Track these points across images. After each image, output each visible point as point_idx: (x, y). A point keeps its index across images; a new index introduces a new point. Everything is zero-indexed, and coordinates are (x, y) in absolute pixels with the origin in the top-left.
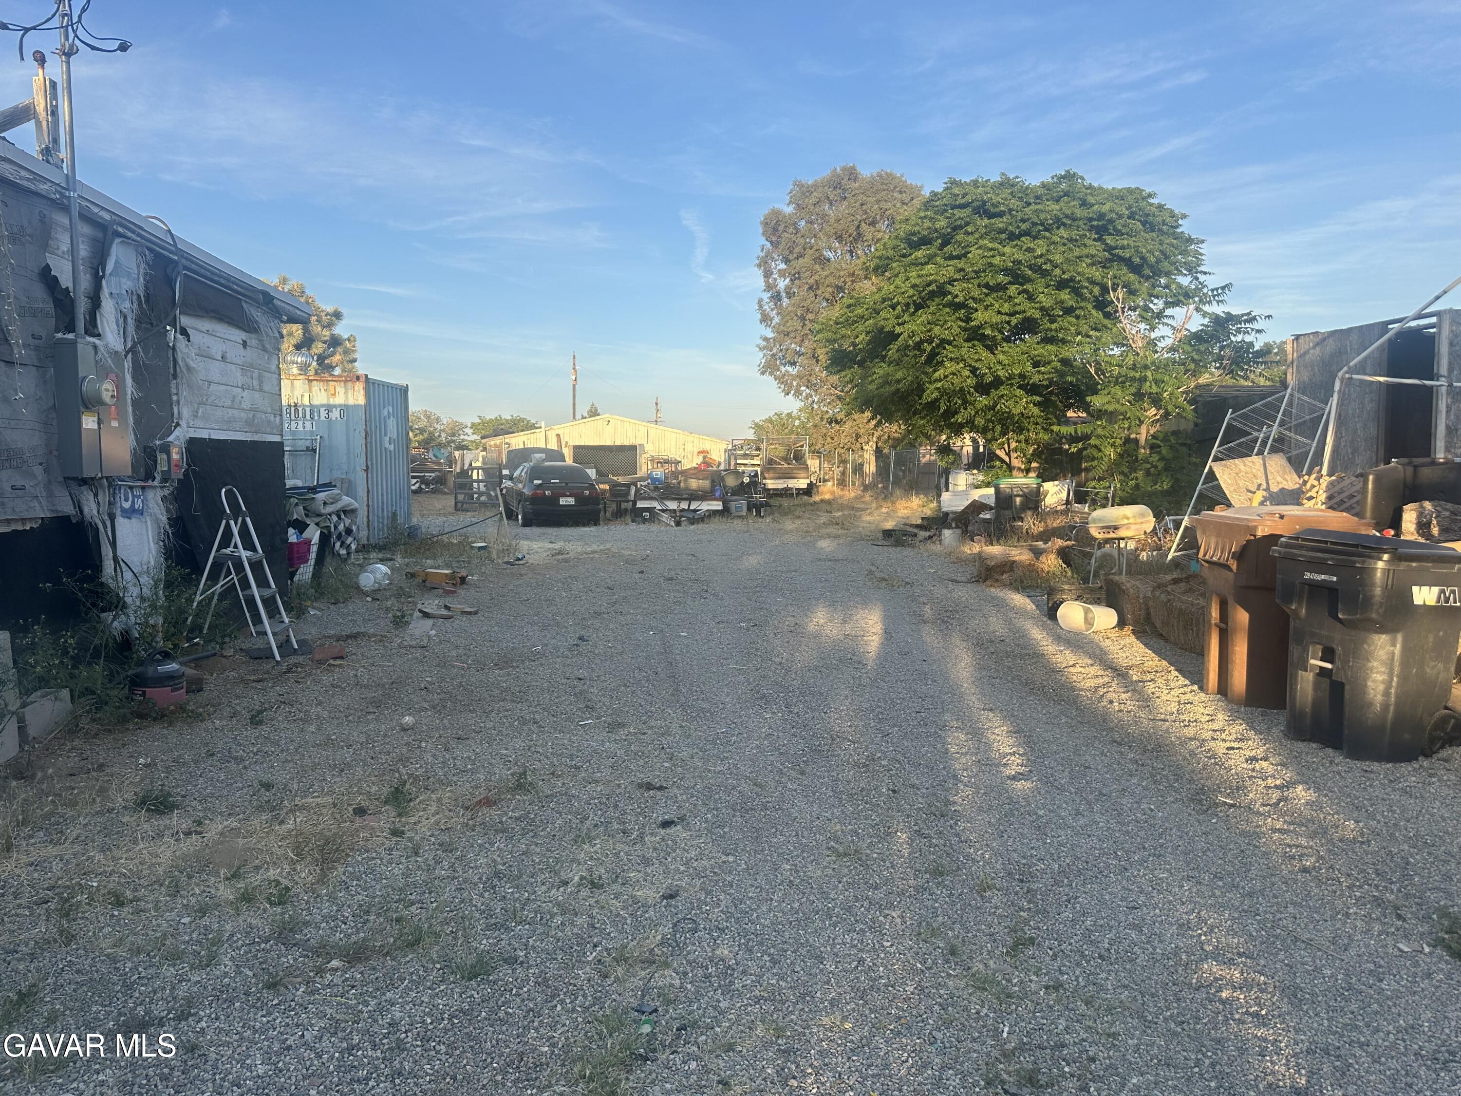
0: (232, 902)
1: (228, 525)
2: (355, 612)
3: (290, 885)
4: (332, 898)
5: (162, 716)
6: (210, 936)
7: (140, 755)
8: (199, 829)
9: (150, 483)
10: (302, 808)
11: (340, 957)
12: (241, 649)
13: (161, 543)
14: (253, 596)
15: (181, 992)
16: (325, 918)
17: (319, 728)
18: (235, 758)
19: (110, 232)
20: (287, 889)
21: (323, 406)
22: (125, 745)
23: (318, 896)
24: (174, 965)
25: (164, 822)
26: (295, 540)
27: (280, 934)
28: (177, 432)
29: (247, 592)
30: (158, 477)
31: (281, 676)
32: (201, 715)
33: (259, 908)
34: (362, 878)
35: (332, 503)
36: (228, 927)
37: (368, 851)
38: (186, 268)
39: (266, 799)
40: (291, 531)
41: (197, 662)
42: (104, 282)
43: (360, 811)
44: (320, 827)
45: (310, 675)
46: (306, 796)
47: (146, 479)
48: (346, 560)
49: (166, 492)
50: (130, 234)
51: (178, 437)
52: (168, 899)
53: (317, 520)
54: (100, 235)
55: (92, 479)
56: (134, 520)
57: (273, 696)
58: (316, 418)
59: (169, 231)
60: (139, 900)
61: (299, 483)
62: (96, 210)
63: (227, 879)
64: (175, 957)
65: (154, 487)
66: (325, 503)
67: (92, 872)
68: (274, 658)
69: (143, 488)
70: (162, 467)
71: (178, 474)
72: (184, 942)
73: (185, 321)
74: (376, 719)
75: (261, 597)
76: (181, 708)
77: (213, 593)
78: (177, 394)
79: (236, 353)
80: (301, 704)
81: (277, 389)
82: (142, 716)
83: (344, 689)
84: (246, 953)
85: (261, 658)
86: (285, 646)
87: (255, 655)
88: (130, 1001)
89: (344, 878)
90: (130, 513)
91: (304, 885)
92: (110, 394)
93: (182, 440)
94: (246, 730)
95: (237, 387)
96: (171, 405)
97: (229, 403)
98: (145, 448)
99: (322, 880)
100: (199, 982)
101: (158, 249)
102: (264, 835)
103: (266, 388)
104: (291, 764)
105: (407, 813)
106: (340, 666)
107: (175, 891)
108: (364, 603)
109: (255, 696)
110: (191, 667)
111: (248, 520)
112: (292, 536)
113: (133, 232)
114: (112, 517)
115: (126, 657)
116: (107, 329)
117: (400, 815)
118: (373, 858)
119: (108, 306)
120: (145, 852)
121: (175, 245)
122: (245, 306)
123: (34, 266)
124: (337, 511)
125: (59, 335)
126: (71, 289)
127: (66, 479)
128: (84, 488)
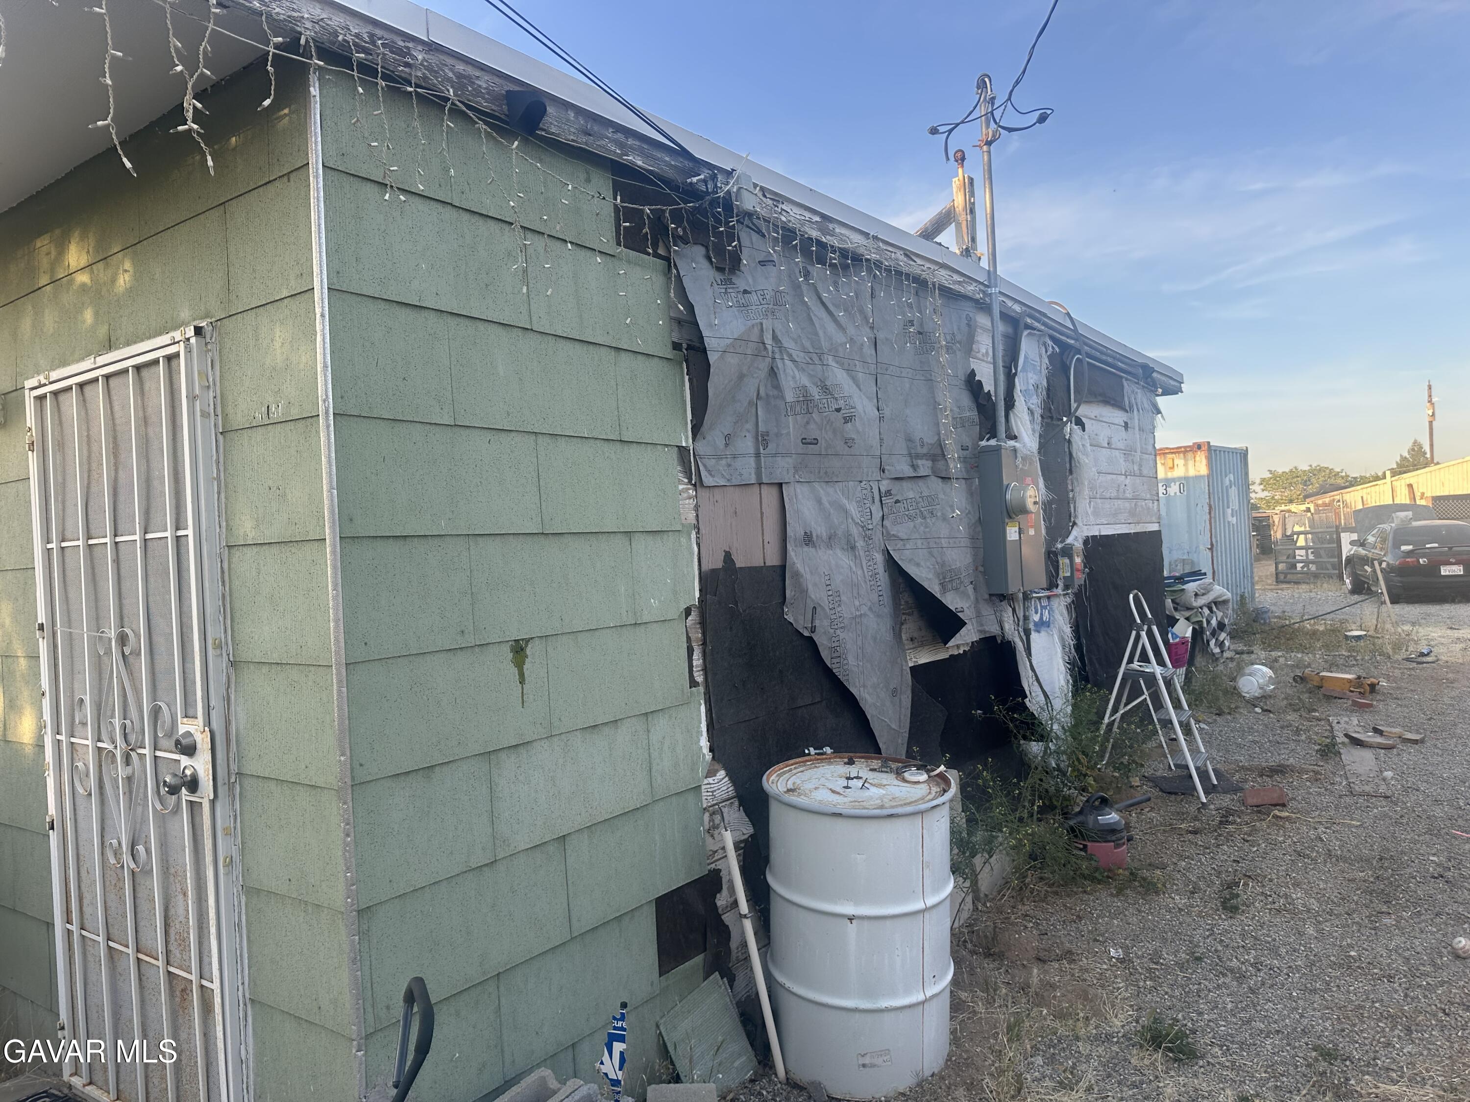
1: (1139, 634)
9: (1054, 592)
13: (1067, 658)
19: (1022, 325)
28: (1075, 532)
30: (1061, 583)
35: (1203, 594)
38: (1079, 351)
42: (1017, 380)
47: (1050, 589)
49: (1070, 599)
50: (1036, 324)
51: (1076, 538)
53: (1187, 614)
54: (1012, 331)
55: (1011, 594)
56: (1043, 634)
57: (1226, 862)
59: (1068, 314)
62: (1012, 305)
65: (1059, 595)
66: (1196, 595)
68: (1200, 797)
69: (1049, 597)
70: (1065, 572)
71: (1080, 578)
73: (1084, 411)
78: (1072, 491)
79: (1121, 438)
80: (1272, 881)
81: (1154, 471)
86: (1205, 780)
90: (1040, 627)
92: (1033, 500)
93: (1081, 540)
95: (1121, 474)
96: (1069, 503)
97: (1115, 494)
98: (1047, 554)
101: (1059, 336)
103: (1145, 472)
106: (1287, 819)
108: (1253, 715)
109: (1203, 859)
111: (1155, 628)
113: (1038, 321)
114: (1027, 633)
116: (1021, 429)
119: (1020, 404)
121: (1075, 330)
122: (1125, 383)
123: (962, 375)
124: (1210, 603)
125: (983, 443)
126: (992, 393)
127: (990, 595)
128: (1004, 603)
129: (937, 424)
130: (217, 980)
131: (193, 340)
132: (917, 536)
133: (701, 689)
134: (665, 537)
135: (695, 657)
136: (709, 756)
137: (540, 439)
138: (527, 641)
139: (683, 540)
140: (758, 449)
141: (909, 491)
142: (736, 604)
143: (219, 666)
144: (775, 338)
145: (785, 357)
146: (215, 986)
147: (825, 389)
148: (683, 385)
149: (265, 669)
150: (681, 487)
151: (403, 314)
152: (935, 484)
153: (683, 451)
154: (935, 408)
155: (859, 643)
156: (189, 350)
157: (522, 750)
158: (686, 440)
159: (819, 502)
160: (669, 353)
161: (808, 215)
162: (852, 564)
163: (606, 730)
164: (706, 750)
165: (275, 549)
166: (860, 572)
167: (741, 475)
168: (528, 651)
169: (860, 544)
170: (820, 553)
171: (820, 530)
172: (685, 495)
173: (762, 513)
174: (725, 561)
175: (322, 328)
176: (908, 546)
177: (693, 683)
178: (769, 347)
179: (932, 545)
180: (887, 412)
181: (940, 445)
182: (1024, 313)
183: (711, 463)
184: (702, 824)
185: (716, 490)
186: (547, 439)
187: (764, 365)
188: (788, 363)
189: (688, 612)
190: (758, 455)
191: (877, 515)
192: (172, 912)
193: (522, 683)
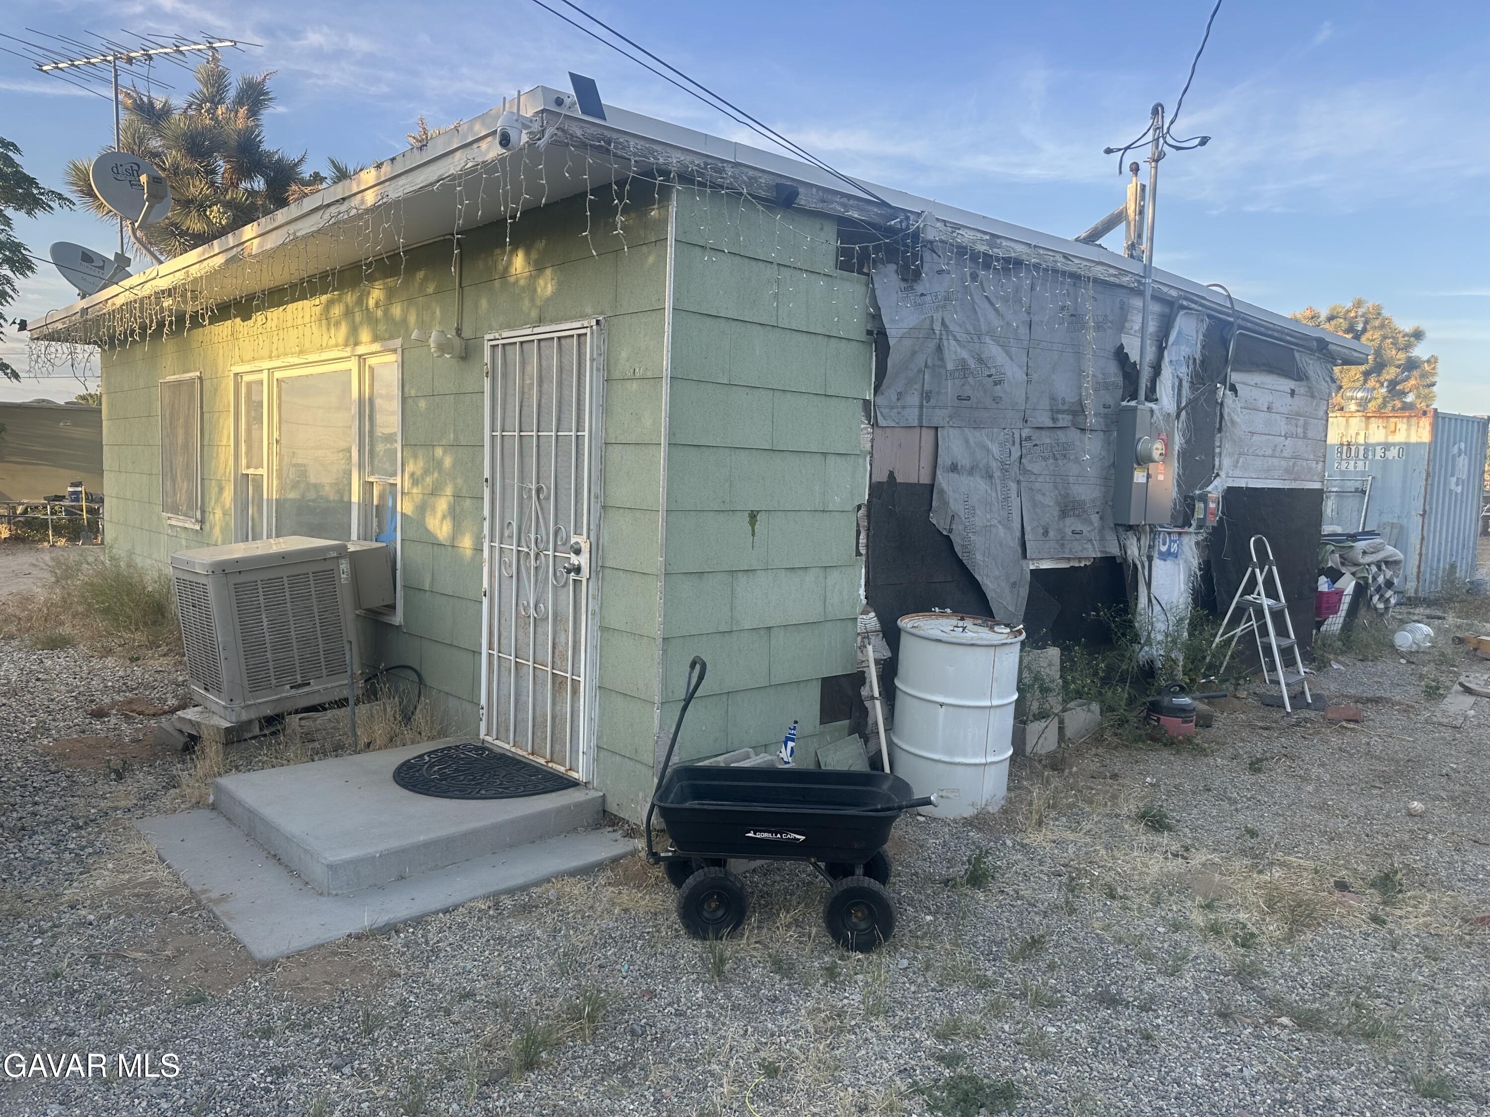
0: (1202, 929)
1: (1253, 573)
2: (1383, 673)
3: (1256, 932)
4: (1295, 960)
5: (1172, 744)
6: (1178, 951)
7: (1148, 774)
8: (1185, 854)
9: (1186, 529)
10: (1282, 864)
11: (1292, 1016)
12: (1255, 693)
13: (1191, 585)
14: (1270, 644)
15: (1148, 987)
16: (1284, 976)
17: (1317, 790)
18: (1229, 799)
19: (1176, 306)
20: (1252, 935)
21: (1379, 444)
22: (1137, 762)
23: (1282, 953)
24: (1146, 964)
25: (1156, 838)
26: (1326, 590)
27: (1239, 973)
28: (1215, 483)
29: (1265, 640)
30: (1194, 523)
31: (1288, 728)
32: (1205, 750)
33: (1224, 943)
34: (1330, 952)
35: (1372, 553)
36: (1195, 949)
37: (1342, 928)
38: (1240, 327)
39: (1250, 845)
40: (1323, 579)
41: (1210, 701)
42: (1166, 353)
43: (1342, 886)
44: (1297, 888)
45: (1318, 733)
46: (1289, 854)
47: (1183, 526)
48: (1382, 614)
49: (1200, 538)
50: (1193, 306)
51: (1216, 489)
52: (1150, 906)
53: (1354, 569)
54: (1167, 310)
55: (1138, 526)
56: (1168, 562)
57: (1276, 746)
58: (1370, 457)
59: (1229, 296)
60: (1127, 899)
61: (1339, 530)
62: (1165, 289)
63: (1202, 907)
64: (1148, 957)
65: (1191, 533)
66: (1364, 553)
67: (1096, 863)
68: (1285, 708)
69: (1180, 534)
70: (1199, 514)
71: (1213, 521)
72: (1156, 948)
73: (1235, 377)
74: (1381, 796)
75: (1278, 646)
76: (1188, 740)
77: (1233, 636)
78: (1220, 447)
79: (1284, 404)
80: (1303, 761)
81: (1323, 435)
82: (1154, 739)
83: (1352, 755)
84: (1206, 977)
85: (1272, 706)
86: (1297, 698)
87: (1268, 701)
88: (1107, 978)
89: (1310, 945)
90: (1164, 556)
91: (1271, 937)
92: (1159, 452)
93: (1220, 490)
94: (1245, 774)
95: (1281, 436)
96: (1214, 457)
97: (1270, 452)
98: (1186, 498)
99: (1289, 939)
100: (1162, 986)
101: (1216, 314)
102: (1242, 878)
103: (1310, 434)
104: (1281, 819)
105: (1394, 904)
106: (1352, 730)
107: (1157, 902)
108: (1397, 664)
109: (1259, 743)
110: (1204, 703)
111: (1274, 569)
112: (1323, 584)
113: (1195, 302)
114: (1150, 559)
115: (1149, 683)
116: (1164, 395)
117: (1385, 903)
118: (1346, 937)
119: (1167, 372)
120: (1138, 859)
121: (1233, 308)
122: (1297, 355)
123: (1111, 347)
124: (1378, 561)
125: (1124, 403)
126: (1138, 362)
127: (1116, 525)
128: (1130, 533)
129: (1080, 387)
130: (582, 675)
131: (595, 327)
132: (1047, 472)
133: (864, 558)
134: (848, 458)
135: (861, 537)
136: (864, 601)
137: (776, 393)
138: (758, 512)
139: (861, 461)
140: (922, 403)
141: (1046, 439)
142: (894, 507)
143: (596, 508)
144: (943, 323)
145: (950, 337)
146: (582, 679)
147: (980, 360)
148: (871, 358)
149: (622, 511)
150: (863, 426)
151: (709, 321)
152: (1074, 434)
153: (866, 403)
154: (1080, 375)
155: (987, 545)
156: (592, 333)
157: (750, 573)
158: (869, 396)
159: (967, 442)
160: (864, 337)
161: (979, 235)
162: (988, 488)
163: (800, 572)
164: (863, 597)
165: (632, 447)
166: (994, 495)
167: (907, 420)
168: (758, 518)
169: (997, 474)
170: (962, 478)
171: (964, 461)
172: (865, 432)
173: (920, 447)
174: (889, 477)
175: (668, 329)
176: (1039, 480)
177: (858, 554)
178: (937, 332)
179: (1058, 480)
180: (1035, 377)
181: (1080, 403)
182: (1180, 297)
183: (885, 411)
184: (856, 642)
185: (888, 430)
186: (780, 393)
187: (932, 345)
188: (953, 342)
189: (859, 507)
190: (921, 407)
191: (1016, 453)
192: (557, 640)
193: (753, 535)
